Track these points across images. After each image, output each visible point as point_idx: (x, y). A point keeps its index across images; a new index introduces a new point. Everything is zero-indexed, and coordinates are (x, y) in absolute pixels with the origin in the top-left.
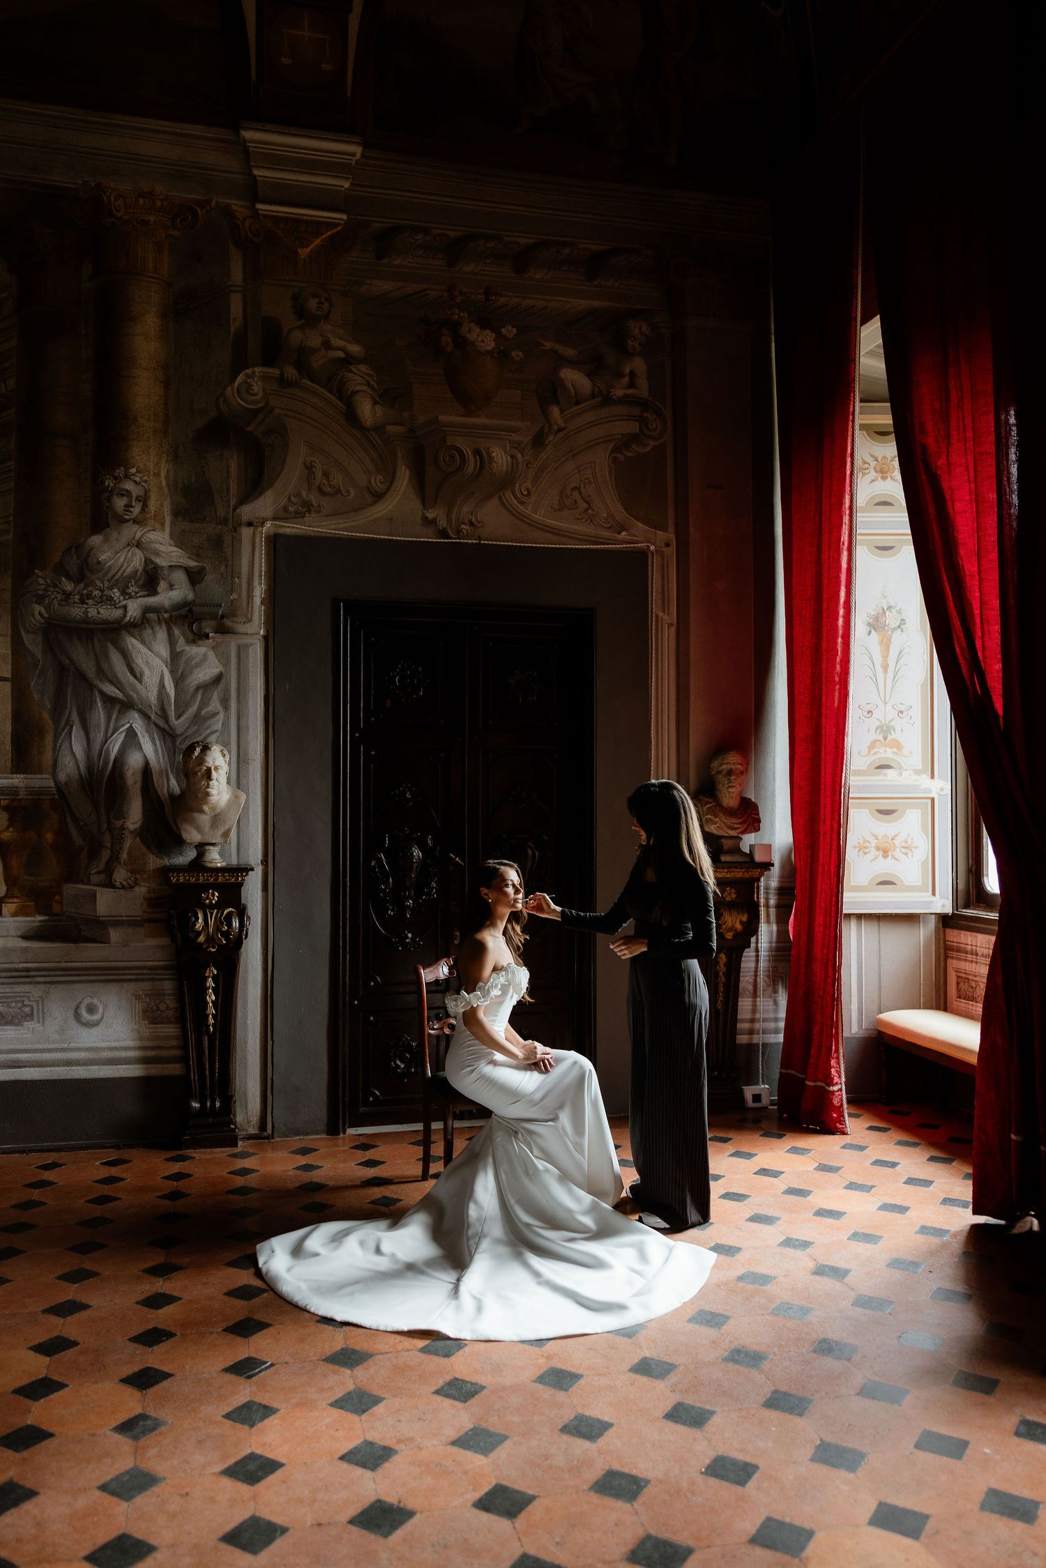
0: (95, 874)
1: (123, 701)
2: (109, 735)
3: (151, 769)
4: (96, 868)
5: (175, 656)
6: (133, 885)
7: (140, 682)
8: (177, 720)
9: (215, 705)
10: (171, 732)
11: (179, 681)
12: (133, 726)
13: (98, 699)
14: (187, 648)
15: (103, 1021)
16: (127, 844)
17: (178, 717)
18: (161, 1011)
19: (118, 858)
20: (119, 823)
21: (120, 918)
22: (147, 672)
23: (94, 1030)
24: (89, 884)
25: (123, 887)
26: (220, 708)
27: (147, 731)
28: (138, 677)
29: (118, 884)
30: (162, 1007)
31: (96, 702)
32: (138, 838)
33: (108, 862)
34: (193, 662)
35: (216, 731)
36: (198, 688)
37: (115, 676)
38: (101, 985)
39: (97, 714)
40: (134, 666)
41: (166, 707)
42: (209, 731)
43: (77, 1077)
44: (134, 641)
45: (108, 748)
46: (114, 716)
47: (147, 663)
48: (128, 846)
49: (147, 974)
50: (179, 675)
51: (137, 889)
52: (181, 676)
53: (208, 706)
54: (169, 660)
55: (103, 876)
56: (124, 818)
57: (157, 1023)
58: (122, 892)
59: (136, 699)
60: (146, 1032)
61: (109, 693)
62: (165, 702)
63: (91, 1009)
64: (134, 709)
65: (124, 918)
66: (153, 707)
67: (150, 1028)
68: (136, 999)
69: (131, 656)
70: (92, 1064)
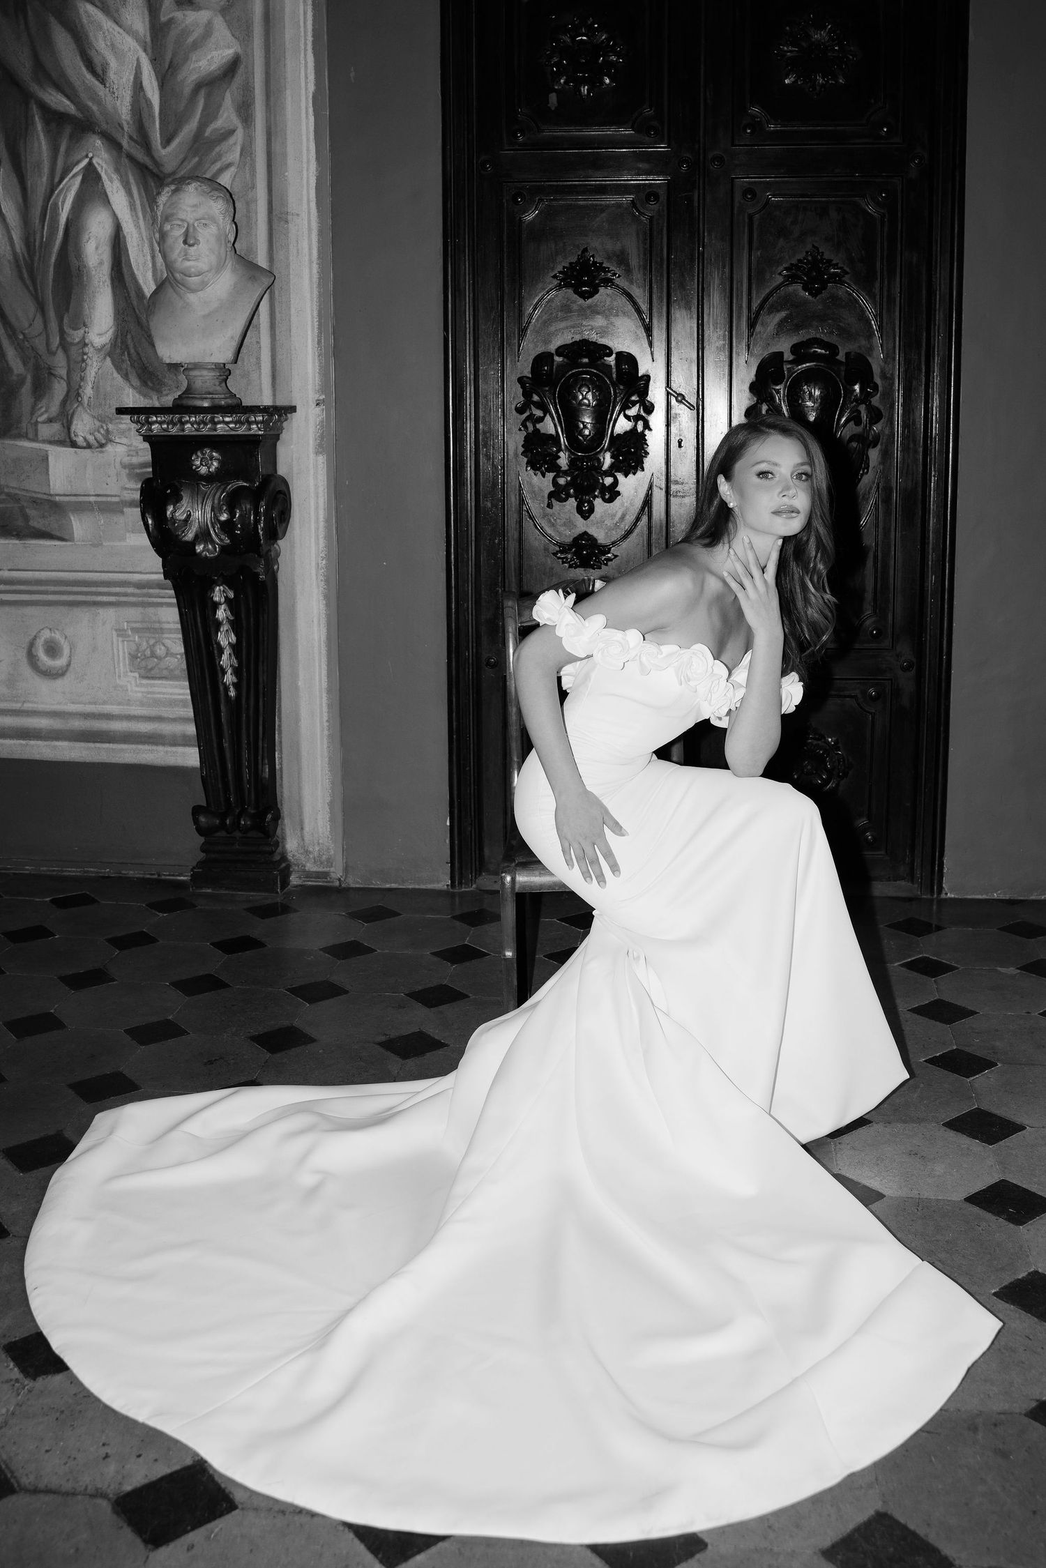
0: (44, 422)
1: (76, 118)
2: (57, 180)
3: (124, 237)
4: (46, 411)
5: (159, 32)
6: (104, 441)
7: (103, 82)
8: (164, 147)
9: (227, 116)
10: (155, 170)
11: (166, 77)
12: (94, 161)
13: (37, 118)
14: (178, 15)
15: (71, 668)
16: (91, 373)
17: (167, 141)
18: (160, 658)
19: (78, 395)
20: (76, 336)
21: (86, 499)
22: (113, 64)
23: (59, 683)
24: (35, 439)
25: (89, 446)
26: (236, 121)
27: (117, 170)
28: (100, 75)
29: (80, 441)
30: (160, 651)
31: (33, 123)
32: (108, 359)
33: (64, 403)
34: (190, 40)
35: (229, 166)
36: (198, 87)
37: (63, 75)
38: (64, 609)
39: (36, 145)
40: (92, 53)
41: (146, 124)
42: (218, 165)
43: (37, 757)
44: (90, 8)
45: (56, 205)
46: (63, 149)
47: (113, 46)
48: (93, 374)
49: (133, 595)
50: (167, 66)
51: (109, 448)
52: (169, 68)
53: (215, 118)
54: (148, 39)
55: (56, 427)
56: (85, 325)
57: (153, 678)
58: (88, 451)
59: (97, 114)
60: (136, 692)
61: (53, 105)
62: (145, 115)
63: (53, 650)
64: (94, 133)
65: (92, 499)
66: (126, 128)
67: (141, 685)
68: (118, 636)
69: (87, 36)
70: (57, 739)
